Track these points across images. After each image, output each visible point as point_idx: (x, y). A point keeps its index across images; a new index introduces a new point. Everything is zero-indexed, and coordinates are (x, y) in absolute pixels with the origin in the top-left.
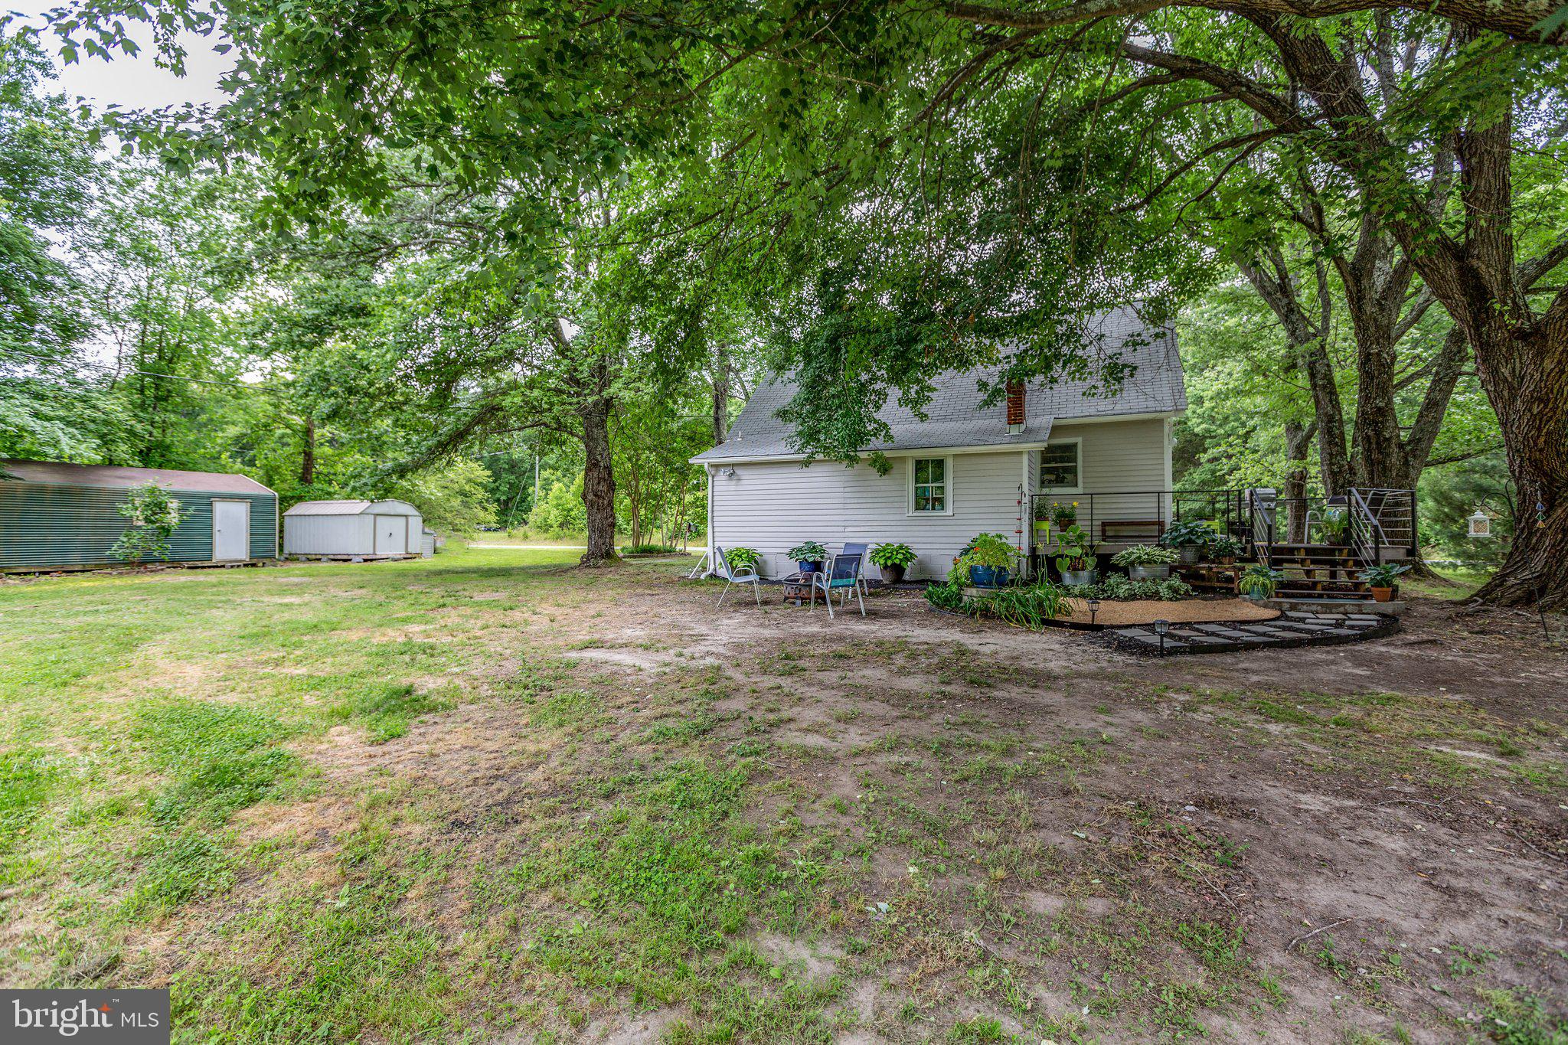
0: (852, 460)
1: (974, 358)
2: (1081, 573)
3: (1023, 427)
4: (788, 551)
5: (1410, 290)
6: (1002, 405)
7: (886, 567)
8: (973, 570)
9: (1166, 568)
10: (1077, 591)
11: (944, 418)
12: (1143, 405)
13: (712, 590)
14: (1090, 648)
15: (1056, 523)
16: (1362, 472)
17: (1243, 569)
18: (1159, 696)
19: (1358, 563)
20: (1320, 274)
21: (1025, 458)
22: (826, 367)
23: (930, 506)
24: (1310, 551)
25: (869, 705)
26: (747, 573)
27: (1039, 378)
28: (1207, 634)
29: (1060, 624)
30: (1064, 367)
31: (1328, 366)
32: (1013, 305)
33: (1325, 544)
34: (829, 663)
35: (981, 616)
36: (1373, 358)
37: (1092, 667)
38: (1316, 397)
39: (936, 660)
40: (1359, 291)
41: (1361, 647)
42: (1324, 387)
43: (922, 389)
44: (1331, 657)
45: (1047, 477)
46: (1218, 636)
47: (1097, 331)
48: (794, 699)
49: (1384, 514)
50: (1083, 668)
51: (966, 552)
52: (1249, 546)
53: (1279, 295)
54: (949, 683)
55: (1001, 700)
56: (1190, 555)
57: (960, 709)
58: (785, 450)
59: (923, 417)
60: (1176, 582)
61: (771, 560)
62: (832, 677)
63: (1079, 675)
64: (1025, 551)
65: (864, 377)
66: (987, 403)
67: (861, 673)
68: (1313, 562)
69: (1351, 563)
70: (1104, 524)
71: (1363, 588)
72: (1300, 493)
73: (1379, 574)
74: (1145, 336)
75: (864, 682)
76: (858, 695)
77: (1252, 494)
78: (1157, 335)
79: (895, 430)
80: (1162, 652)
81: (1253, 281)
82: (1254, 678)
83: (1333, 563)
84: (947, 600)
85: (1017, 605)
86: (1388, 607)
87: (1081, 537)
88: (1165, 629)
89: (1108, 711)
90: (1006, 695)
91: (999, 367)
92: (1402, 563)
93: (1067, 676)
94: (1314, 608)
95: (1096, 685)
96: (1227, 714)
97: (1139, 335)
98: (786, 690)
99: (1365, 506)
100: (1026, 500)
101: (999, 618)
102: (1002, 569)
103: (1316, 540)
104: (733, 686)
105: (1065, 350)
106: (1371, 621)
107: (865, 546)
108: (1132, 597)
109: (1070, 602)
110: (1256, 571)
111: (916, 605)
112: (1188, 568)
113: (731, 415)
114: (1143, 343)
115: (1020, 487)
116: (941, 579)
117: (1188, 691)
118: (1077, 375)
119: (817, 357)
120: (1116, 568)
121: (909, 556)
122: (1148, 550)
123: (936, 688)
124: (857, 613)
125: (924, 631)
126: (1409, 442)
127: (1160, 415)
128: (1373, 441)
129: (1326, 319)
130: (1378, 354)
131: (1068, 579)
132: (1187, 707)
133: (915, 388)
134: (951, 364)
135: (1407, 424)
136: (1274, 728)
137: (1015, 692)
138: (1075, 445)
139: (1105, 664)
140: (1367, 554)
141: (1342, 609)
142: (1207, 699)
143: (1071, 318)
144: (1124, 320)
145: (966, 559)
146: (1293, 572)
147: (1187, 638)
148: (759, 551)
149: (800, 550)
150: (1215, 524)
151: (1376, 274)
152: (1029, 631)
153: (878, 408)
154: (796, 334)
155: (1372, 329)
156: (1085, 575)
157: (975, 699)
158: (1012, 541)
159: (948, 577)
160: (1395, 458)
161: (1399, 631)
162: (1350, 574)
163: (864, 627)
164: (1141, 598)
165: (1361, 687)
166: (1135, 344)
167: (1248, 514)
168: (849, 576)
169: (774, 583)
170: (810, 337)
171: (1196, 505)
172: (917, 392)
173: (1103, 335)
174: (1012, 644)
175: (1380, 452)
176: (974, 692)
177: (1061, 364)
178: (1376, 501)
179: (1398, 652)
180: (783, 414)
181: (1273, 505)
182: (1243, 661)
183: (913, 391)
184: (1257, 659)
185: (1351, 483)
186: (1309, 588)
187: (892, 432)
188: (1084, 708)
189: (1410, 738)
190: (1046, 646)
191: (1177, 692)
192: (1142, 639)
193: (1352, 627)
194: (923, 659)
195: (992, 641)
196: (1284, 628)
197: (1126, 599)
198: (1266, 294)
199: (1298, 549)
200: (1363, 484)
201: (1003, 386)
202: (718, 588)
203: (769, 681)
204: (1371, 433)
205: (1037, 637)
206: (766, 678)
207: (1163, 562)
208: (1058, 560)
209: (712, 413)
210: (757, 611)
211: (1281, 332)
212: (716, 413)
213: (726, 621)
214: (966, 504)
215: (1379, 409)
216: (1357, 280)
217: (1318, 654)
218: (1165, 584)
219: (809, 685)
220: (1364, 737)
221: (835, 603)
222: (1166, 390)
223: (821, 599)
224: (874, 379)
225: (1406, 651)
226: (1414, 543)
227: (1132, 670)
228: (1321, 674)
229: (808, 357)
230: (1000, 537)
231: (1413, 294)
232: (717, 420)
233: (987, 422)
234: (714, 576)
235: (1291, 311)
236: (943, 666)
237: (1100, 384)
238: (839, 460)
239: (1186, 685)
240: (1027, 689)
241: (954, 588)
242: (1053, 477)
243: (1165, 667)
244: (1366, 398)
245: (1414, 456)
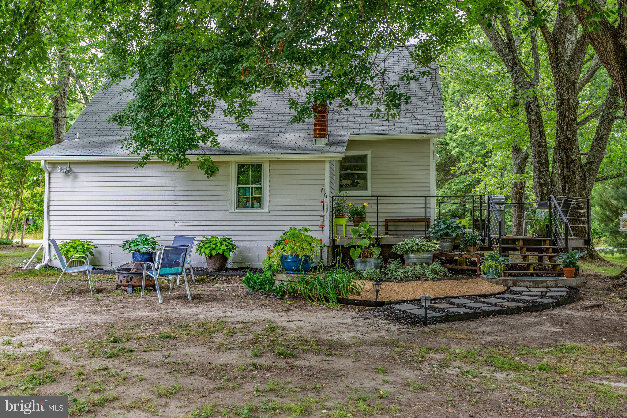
0: (184, 162)
1: (288, 81)
2: (369, 260)
3: (326, 141)
4: (122, 243)
5: (587, 57)
6: (309, 122)
7: (211, 256)
8: (283, 259)
9: (430, 255)
10: (364, 275)
11: (261, 130)
12: (415, 127)
13: (46, 279)
14: (373, 321)
15: (351, 219)
16: (558, 183)
17: (483, 255)
18: (423, 357)
19: (555, 250)
20: (533, 39)
21: (327, 166)
22: (160, 79)
23: (250, 204)
24: (526, 242)
25: (189, 380)
26: (81, 263)
27: (338, 101)
28: (458, 306)
29: (352, 303)
30: (357, 92)
31: (538, 106)
32: (319, 39)
33: (535, 236)
34: (155, 344)
35: (290, 297)
36: (565, 103)
37: (375, 336)
38: (530, 128)
39: (250, 337)
40: (557, 54)
41: (556, 311)
42: (536, 121)
43: (244, 104)
44: (538, 320)
45: (345, 182)
46: (465, 307)
47: (382, 66)
48: (120, 379)
49: (571, 215)
50: (368, 337)
51: (278, 243)
52: (487, 238)
53: (507, 52)
54: (260, 356)
55: (303, 368)
56: (447, 245)
57: (269, 378)
58: (120, 151)
59: (245, 127)
60: (437, 266)
61: (106, 252)
62: (157, 356)
63: (365, 343)
64: (327, 241)
65: (193, 89)
66: (298, 119)
67: (184, 352)
68: (528, 250)
69: (551, 250)
70: (387, 221)
71: (558, 268)
72: (521, 199)
73: (568, 258)
74: (417, 74)
75: (186, 359)
76: (180, 372)
77: (489, 199)
78: (424, 73)
79: (221, 137)
80: (426, 321)
81: (491, 39)
82: (488, 338)
83: (541, 251)
84: (262, 284)
85: (318, 287)
86: (573, 282)
87: (369, 231)
88: (428, 303)
89: (385, 371)
90: (307, 363)
91: (307, 90)
92: (581, 250)
93: (356, 345)
94: (528, 284)
95: (376, 350)
96: (469, 367)
97: (412, 71)
98: (113, 371)
99: (559, 209)
100: (328, 200)
101: (304, 298)
102: (307, 258)
103: (530, 234)
104: (60, 370)
105: (358, 79)
106: (562, 292)
107: (192, 238)
108: (406, 279)
109: (360, 283)
110: (491, 257)
111: (236, 289)
112: (446, 255)
113: (71, 117)
114: (414, 79)
115: (323, 189)
116: (258, 266)
117: (443, 352)
118: (366, 100)
119: (151, 69)
120: (395, 256)
121: (231, 247)
122: (418, 241)
123: (249, 361)
124: (183, 298)
125: (241, 312)
126: (587, 164)
127: (427, 136)
128: (565, 162)
129: (537, 73)
130: (568, 100)
131: (359, 265)
132: (443, 364)
133: (239, 101)
134: (268, 84)
135: (585, 152)
136: (500, 376)
137: (314, 361)
138: (366, 157)
139: (384, 333)
140: (561, 244)
141: (545, 284)
142: (456, 357)
143: (362, 54)
144: (401, 60)
145: (278, 249)
146: (515, 258)
147: (443, 310)
148: (95, 243)
149: (133, 242)
150: (466, 221)
151: (567, 43)
152: (327, 308)
153: (207, 117)
154: (133, 46)
155: (565, 82)
156: (372, 261)
157: (281, 369)
158: (315, 233)
159: (262, 264)
160: (578, 175)
161: (579, 299)
162: (551, 258)
163: (189, 310)
164: (412, 280)
165: (556, 341)
166: (409, 79)
167: (486, 214)
168: (177, 265)
169: (107, 272)
170: (146, 52)
171: (453, 207)
172: (240, 106)
173: (385, 70)
174: (314, 320)
175: (570, 171)
176: (281, 363)
177: (354, 91)
178: (567, 206)
179: (578, 314)
180: (119, 119)
181: (503, 207)
182: (483, 325)
183: (237, 105)
184: (490, 324)
185: (552, 192)
186: (525, 269)
187: (218, 139)
188: (367, 370)
189: (585, 376)
190: (340, 321)
191: (436, 352)
192: (413, 312)
193: (551, 297)
194: (239, 336)
195: (298, 318)
196: (508, 300)
197: (401, 280)
198: (500, 50)
199: (518, 240)
200: (559, 193)
201: (310, 106)
202: (52, 278)
203: (96, 364)
204: (564, 157)
205: (333, 313)
206: (93, 360)
207: (428, 251)
208: (352, 250)
209: (51, 114)
210: (90, 298)
211: (509, 80)
212: (56, 114)
213: (57, 309)
214: (280, 203)
215: (569, 139)
216: (556, 46)
217: (529, 318)
218: (430, 268)
219: (135, 365)
220: (557, 378)
221: (164, 289)
222: (432, 116)
223: (151, 287)
224: (202, 93)
225: (583, 313)
226: (589, 235)
227: (404, 337)
228: (533, 333)
229: (143, 70)
230: (306, 230)
231: (589, 60)
232: (56, 121)
233: (298, 134)
234: (49, 267)
235: (515, 64)
236: (255, 342)
237: (383, 108)
238: (172, 161)
239: (442, 347)
240: (324, 357)
241: (268, 274)
242: (349, 182)
243: (427, 333)
244: (561, 131)
245: (589, 174)
